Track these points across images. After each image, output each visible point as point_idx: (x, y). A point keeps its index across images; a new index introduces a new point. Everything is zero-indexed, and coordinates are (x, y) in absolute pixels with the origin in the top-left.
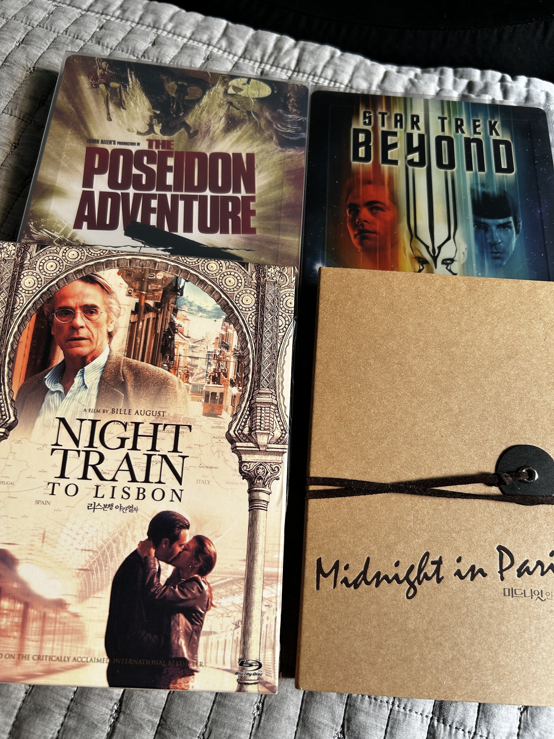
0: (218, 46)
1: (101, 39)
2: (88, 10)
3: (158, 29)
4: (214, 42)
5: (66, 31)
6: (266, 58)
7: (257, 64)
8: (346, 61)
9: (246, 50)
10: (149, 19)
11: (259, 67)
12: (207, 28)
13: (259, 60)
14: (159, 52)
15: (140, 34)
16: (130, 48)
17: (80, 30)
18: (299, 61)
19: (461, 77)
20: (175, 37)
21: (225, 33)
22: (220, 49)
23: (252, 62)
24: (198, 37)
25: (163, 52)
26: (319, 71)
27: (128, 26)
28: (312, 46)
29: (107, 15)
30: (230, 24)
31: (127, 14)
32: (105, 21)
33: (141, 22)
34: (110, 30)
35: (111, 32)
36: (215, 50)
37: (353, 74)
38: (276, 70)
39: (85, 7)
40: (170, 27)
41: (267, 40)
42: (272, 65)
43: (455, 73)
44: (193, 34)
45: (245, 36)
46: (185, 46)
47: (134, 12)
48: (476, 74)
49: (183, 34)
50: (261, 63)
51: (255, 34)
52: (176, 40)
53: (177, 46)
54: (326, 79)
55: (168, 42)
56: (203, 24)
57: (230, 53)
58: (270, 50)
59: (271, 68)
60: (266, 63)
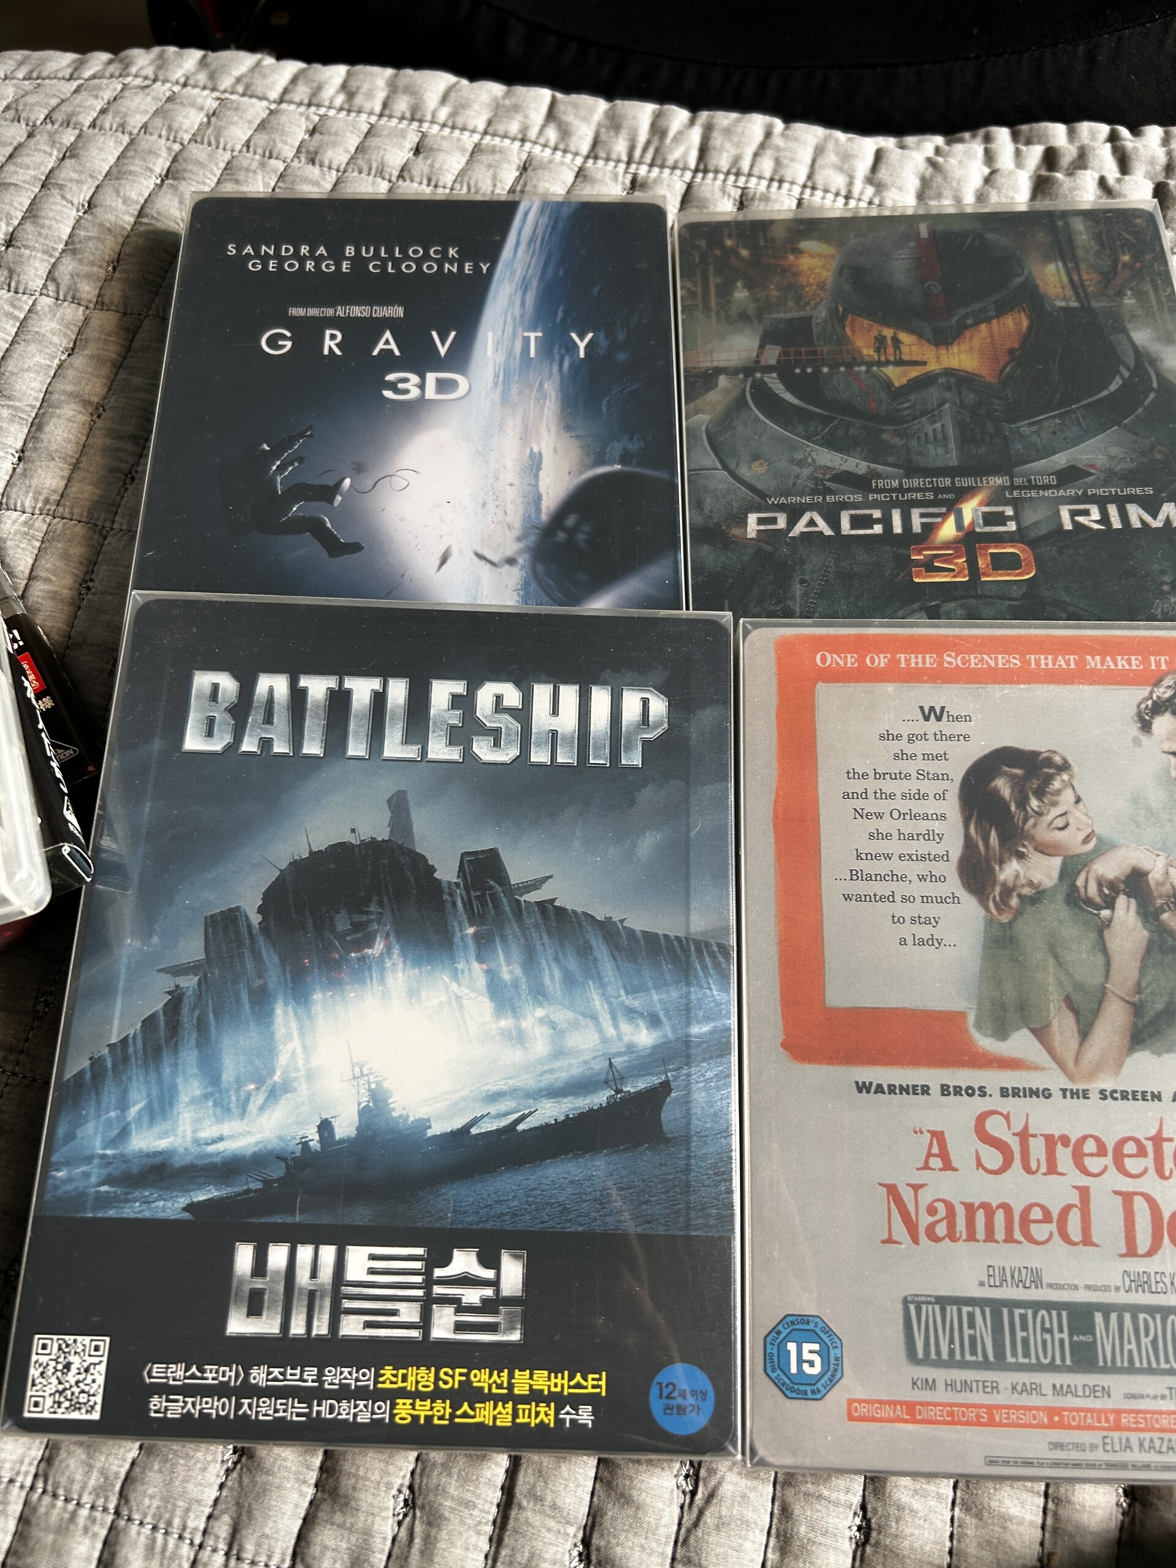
0: (542, 141)
1: (316, 153)
2: (281, 101)
3: (421, 121)
4: (533, 134)
5: (247, 144)
6: (637, 153)
7: (622, 167)
8: (796, 139)
9: (596, 143)
10: (402, 105)
11: (626, 172)
12: (516, 108)
13: (625, 158)
14: (432, 166)
15: (389, 135)
16: (374, 165)
17: (274, 141)
18: (704, 151)
19: (1028, 142)
20: (457, 132)
21: (551, 114)
22: (545, 146)
23: (612, 164)
24: (501, 129)
25: (437, 165)
26: (745, 166)
27: (363, 123)
28: (725, 118)
29: (318, 106)
30: (559, 96)
31: (359, 100)
32: (317, 119)
33: (387, 112)
34: (330, 134)
35: (332, 138)
36: (537, 149)
37: (814, 161)
38: (661, 173)
39: (274, 95)
40: (443, 114)
41: (634, 118)
42: (651, 165)
43: (1015, 137)
44: (490, 123)
45: (591, 116)
46: (477, 149)
47: (370, 95)
48: (1058, 132)
49: (471, 127)
50: (629, 163)
51: (611, 109)
52: (459, 140)
53: (463, 150)
54: (760, 177)
55: (445, 145)
56: (507, 102)
57: (565, 151)
58: (643, 136)
59: (649, 171)
60: (640, 163)
